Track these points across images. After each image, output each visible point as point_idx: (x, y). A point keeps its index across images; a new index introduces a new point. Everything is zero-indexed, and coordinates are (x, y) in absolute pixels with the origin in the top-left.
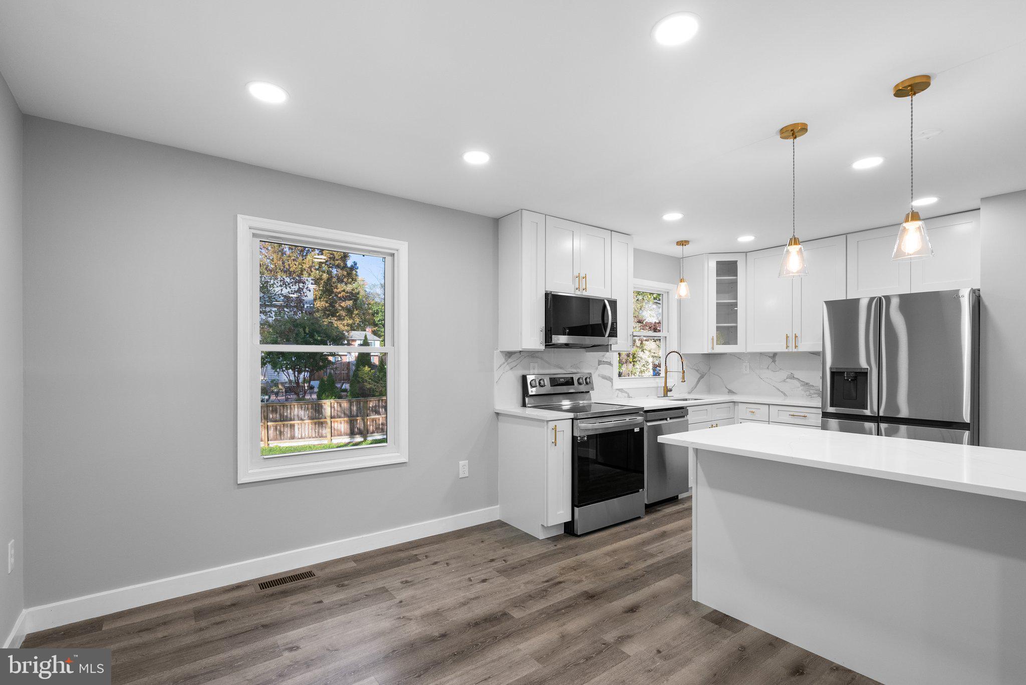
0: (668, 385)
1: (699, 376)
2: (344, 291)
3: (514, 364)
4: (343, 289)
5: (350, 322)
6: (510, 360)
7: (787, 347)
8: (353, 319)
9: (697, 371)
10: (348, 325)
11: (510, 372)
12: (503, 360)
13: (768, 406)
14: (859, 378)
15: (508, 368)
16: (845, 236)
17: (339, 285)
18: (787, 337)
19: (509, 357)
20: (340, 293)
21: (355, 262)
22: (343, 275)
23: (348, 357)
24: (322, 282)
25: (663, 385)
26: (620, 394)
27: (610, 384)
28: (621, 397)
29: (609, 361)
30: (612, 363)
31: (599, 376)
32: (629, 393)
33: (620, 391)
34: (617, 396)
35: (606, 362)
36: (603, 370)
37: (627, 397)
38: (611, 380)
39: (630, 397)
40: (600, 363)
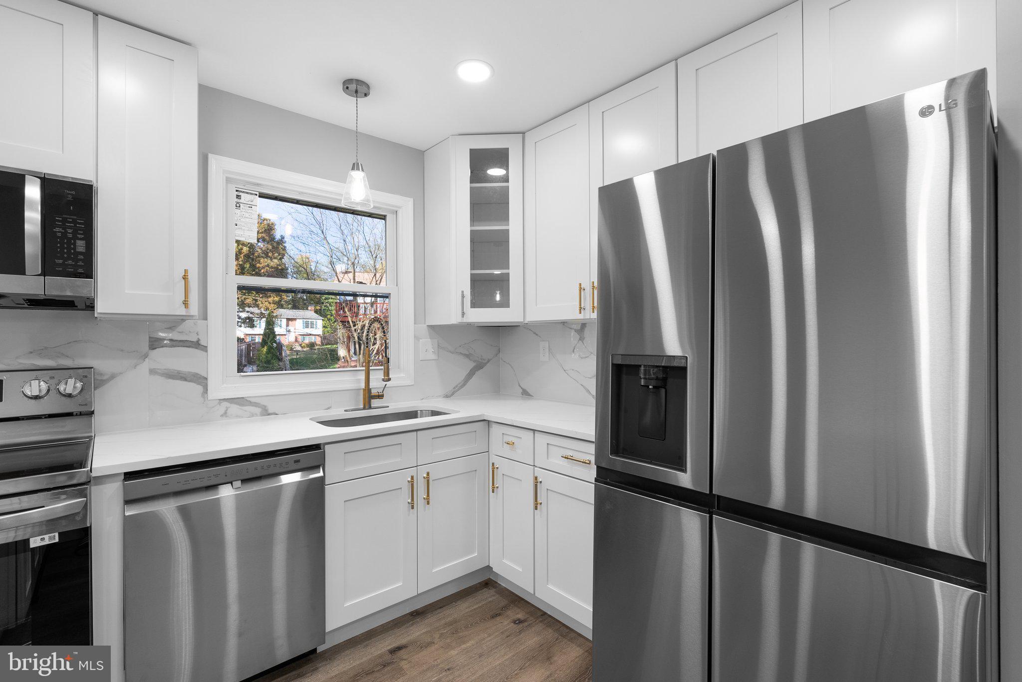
0: (372, 385)
1: (472, 365)
2: (268, 266)
4: (266, 264)
5: (277, 299)
7: (581, 309)
8: (281, 296)
9: (468, 356)
10: (274, 303)
13: (531, 433)
14: (670, 381)
16: (673, 63)
17: (262, 260)
18: (581, 289)
20: (263, 268)
21: (282, 235)
22: (268, 249)
23: (287, 336)
24: (242, 255)
25: (363, 385)
26: (234, 409)
27: (200, 388)
28: (237, 416)
29: (195, 340)
30: (202, 343)
31: (152, 372)
32: (265, 406)
33: (236, 403)
34: (225, 414)
35: (180, 341)
36: (165, 358)
37: (259, 414)
38: (201, 380)
39: (269, 414)
40: (155, 343)
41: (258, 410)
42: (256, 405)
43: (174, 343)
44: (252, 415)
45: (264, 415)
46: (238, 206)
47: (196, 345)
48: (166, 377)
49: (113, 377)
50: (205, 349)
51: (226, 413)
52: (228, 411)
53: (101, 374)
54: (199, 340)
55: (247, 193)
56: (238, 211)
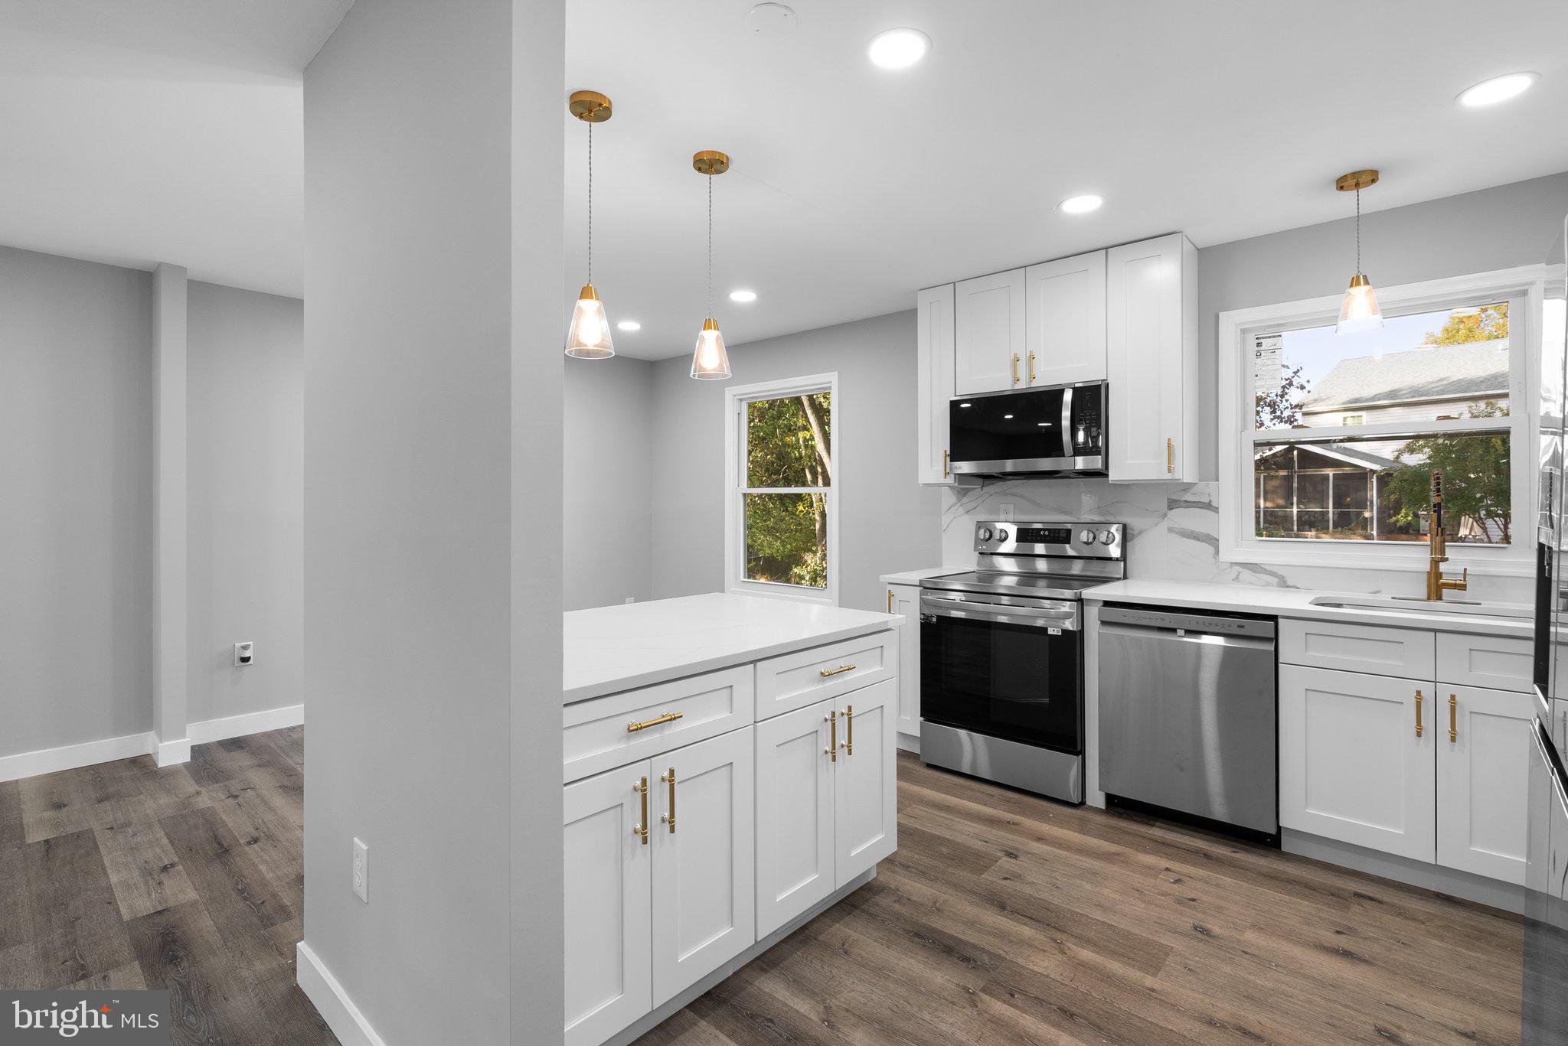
3: (973, 505)
6: (965, 500)
11: (966, 517)
12: (953, 499)
15: (961, 510)
19: (964, 495)
26: (1246, 574)
27: (1211, 549)
28: (1251, 583)
29: (1207, 501)
30: (1214, 504)
31: (1171, 530)
32: (1283, 577)
33: (1249, 569)
34: (1237, 579)
35: (1194, 502)
36: (1183, 518)
37: (1275, 584)
38: (1213, 541)
39: (1288, 587)
40: (1173, 504)
41: (1275, 580)
42: (1272, 574)
43: (1188, 504)
44: (1268, 584)
45: (1282, 587)
46: (1258, 355)
47: (1209, 506)
48: (1181, 536)
49: (1140, 533)
50: (1216, 510)
51: (1237, 577)
52: (1240, 576)
53: (1133, 530)
54: (1210, 501)
55: (1270, 337)
56: (1259, 361)
